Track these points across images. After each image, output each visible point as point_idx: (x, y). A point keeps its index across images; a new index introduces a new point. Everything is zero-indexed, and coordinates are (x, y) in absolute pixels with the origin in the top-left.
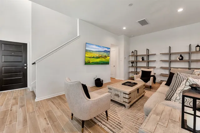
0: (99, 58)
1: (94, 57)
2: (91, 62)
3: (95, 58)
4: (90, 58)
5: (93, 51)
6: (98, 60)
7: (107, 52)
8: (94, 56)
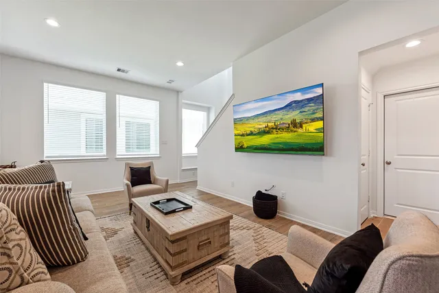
0: (268, 133)
1: (251, 134)
2: (245, 146)
3: (255, 135)
4: (243, 135)
5: (248, 118)
6: (265, 140)
7: (302, 107)
8: (252, 129)
